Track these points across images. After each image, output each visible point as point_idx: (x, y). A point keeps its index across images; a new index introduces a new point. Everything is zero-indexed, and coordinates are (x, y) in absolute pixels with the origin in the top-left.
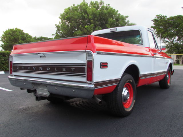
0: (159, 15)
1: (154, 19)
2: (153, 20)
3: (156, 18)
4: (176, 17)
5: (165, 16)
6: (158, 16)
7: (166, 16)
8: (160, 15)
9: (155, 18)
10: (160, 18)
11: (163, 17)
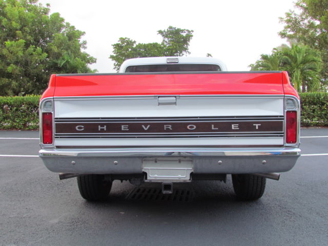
0: (124, 38)
1: (116, 43)
2: (115, 45)
3: (120, 42)
4: (151, 44)
5: (133, 41)
6: (122, 40)
7: (135, 42)
8: (126, 38)
9: (118, 43)
10: (125, 44)
11: (131, 42)
